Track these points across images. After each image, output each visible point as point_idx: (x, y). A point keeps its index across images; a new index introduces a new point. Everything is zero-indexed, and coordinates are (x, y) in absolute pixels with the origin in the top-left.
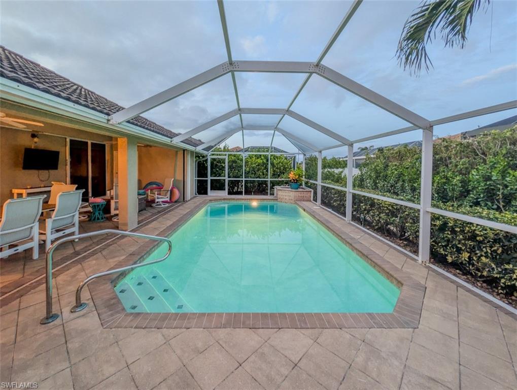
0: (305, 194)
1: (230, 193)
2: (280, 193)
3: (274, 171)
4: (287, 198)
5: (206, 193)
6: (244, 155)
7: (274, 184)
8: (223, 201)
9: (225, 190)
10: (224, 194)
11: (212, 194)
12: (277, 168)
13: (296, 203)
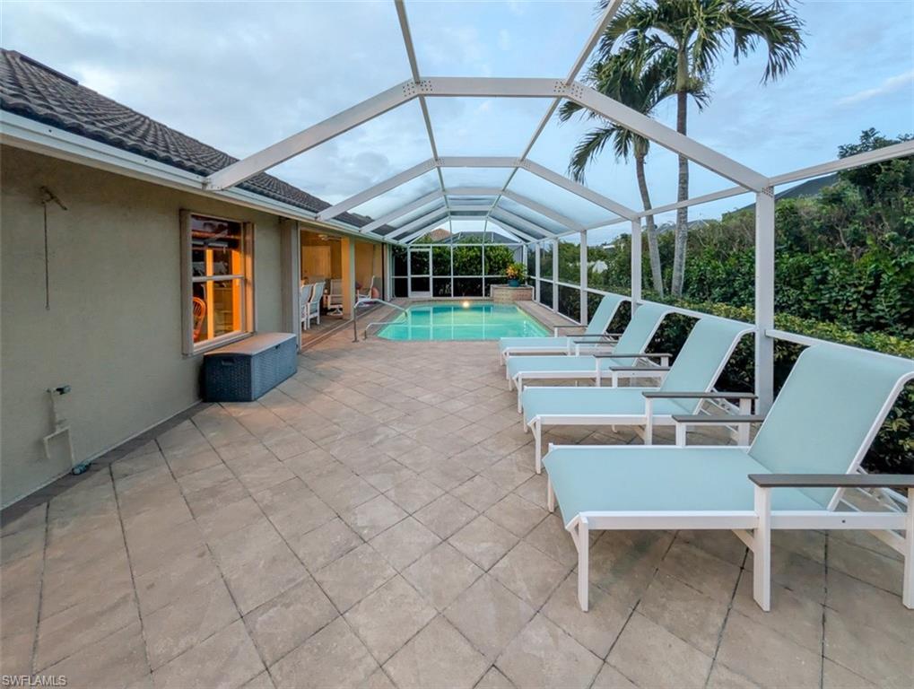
0: (525, 292)
1: (434, 295)
2: (496, 292)
3: (491, 266)
4: (505, 297)
5: (405, 295)
6: (451, 246)
7: (489, 281)
8: (427, 304)
9: (428, 290)
10: (429, 295)
11: (412, 295)
12: (495, 263)
13: (514, 303)
